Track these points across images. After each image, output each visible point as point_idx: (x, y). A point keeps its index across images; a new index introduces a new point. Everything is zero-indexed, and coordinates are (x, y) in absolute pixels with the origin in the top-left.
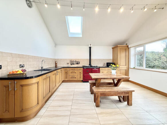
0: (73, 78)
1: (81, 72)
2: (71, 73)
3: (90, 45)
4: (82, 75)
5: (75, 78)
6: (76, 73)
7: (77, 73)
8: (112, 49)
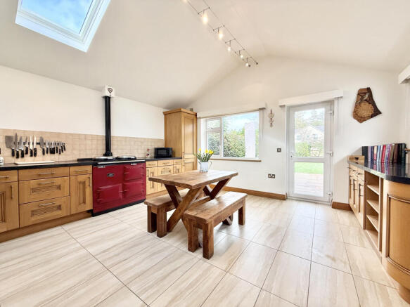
0: (47, 209)
1: (84, 182)
2: (34, 190)
3: (110, 90)
4: (89, 191)
5: (59, 207)
6: (59, 187)
7: (67, 189)
8: (163, 116)
